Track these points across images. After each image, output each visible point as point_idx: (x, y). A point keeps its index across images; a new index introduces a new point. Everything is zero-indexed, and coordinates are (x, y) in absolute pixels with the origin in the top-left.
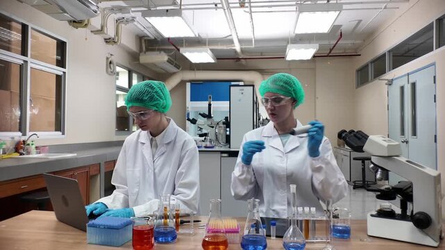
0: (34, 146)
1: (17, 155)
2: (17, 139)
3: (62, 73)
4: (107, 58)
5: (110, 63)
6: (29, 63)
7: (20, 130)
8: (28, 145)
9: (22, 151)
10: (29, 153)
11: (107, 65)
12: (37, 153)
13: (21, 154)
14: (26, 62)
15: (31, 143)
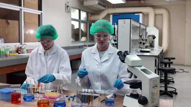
0: (25, 50)
1: (17, 54)
2: (17, 46)
3: (40, 13)
4: (66, 4)
5: (68, 6)
6: (22, 10)
7: (19, 42)
8: (23, 49)
9: (19, 52)
10: (23, 53)
11: (65, 8)
12: (27, 53)
13: (19, 53)
14: (21, 9)
15: (24, 48)
